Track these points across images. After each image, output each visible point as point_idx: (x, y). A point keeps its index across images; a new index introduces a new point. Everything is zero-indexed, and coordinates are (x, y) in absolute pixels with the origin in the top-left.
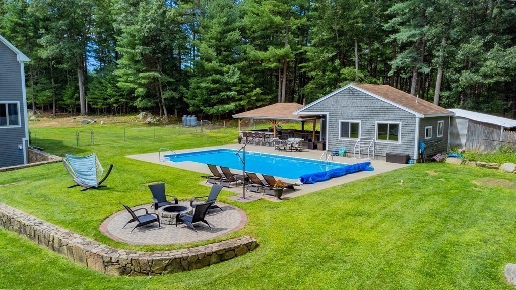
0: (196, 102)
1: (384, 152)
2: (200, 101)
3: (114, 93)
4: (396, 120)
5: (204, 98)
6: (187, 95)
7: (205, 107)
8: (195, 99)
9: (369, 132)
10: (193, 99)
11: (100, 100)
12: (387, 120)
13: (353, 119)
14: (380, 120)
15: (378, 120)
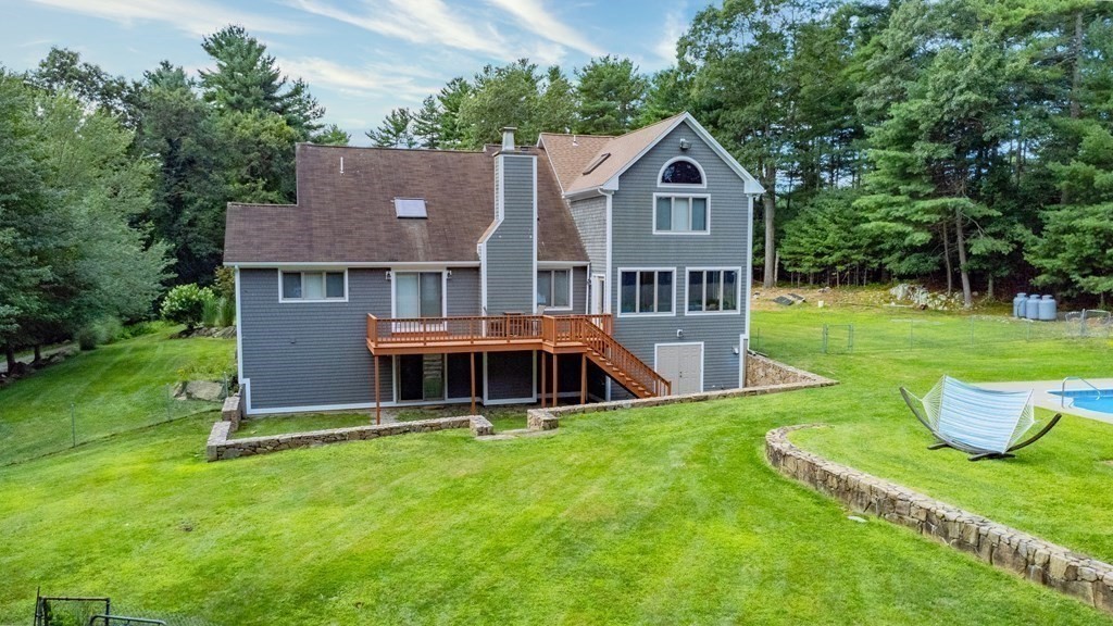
0: (1060, 263)
2: (1070, 261)
3: (842, 242)
5: (1084, 255)
6: (1033, 249)
7: (1084, 276)
8: (1055, 257)
10: (1048, 256)
11: (807, 258)
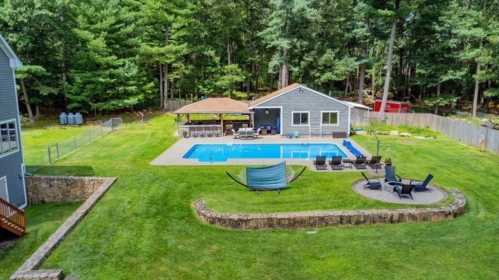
1: (331, 132)
4: (335, 110)
5: (95, 93)
9: (317, 119)
12: (329, 110)
13: (303, 110)
14: (324, 110)
15: (322, 110)
